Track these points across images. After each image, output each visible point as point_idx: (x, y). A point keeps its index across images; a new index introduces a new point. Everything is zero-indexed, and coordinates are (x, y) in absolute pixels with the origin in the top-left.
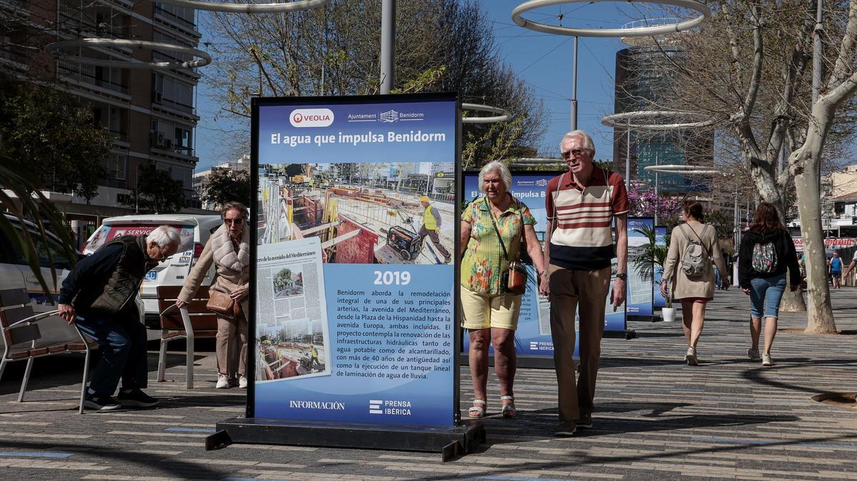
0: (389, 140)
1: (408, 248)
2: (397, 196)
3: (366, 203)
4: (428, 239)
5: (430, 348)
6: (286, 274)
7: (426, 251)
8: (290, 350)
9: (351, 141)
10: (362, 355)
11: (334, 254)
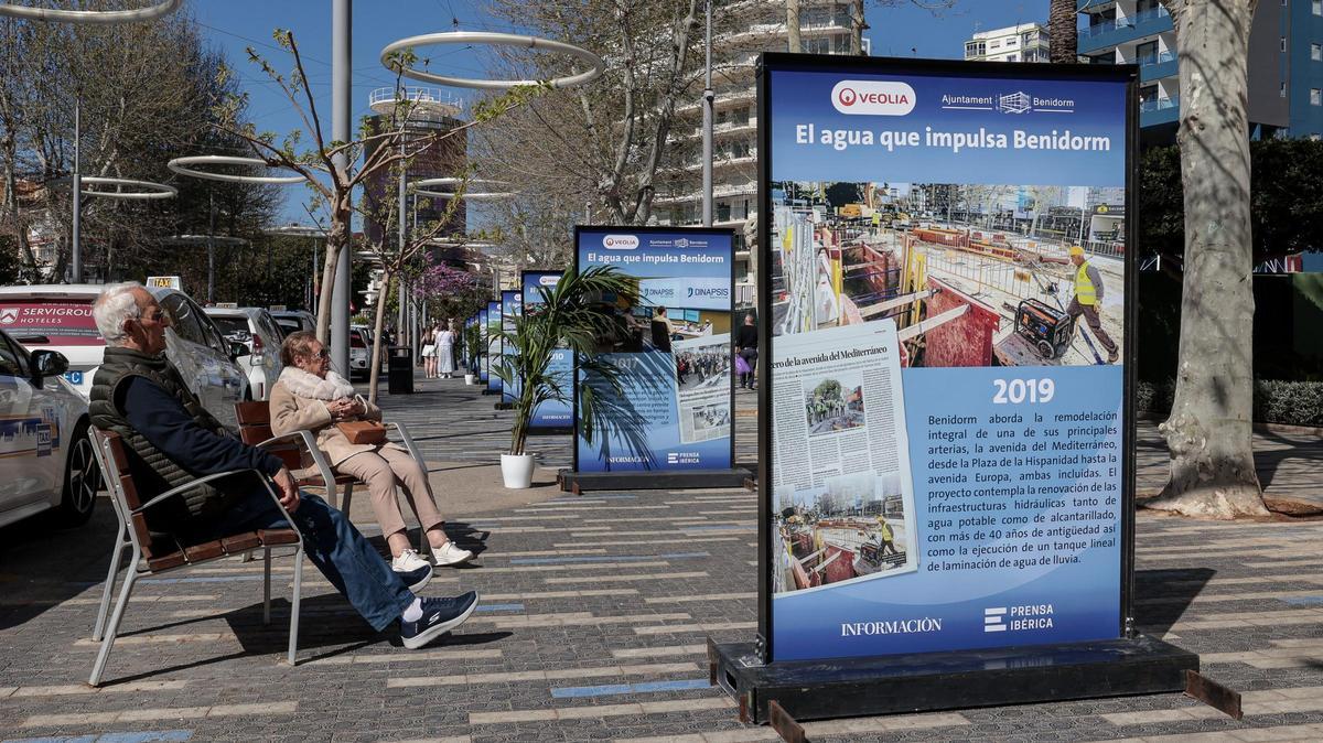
0: (1016, 146)
1: (1050, 338)
2: (1031, 245)
3: (978, 258)
4: (1082, 321)
5: (1085, 509)
6: (831, 389)
7: (1078, 342)
8: (840, 531)
9: (949, 144)
10: (971, 530)
11: (922, 350)
